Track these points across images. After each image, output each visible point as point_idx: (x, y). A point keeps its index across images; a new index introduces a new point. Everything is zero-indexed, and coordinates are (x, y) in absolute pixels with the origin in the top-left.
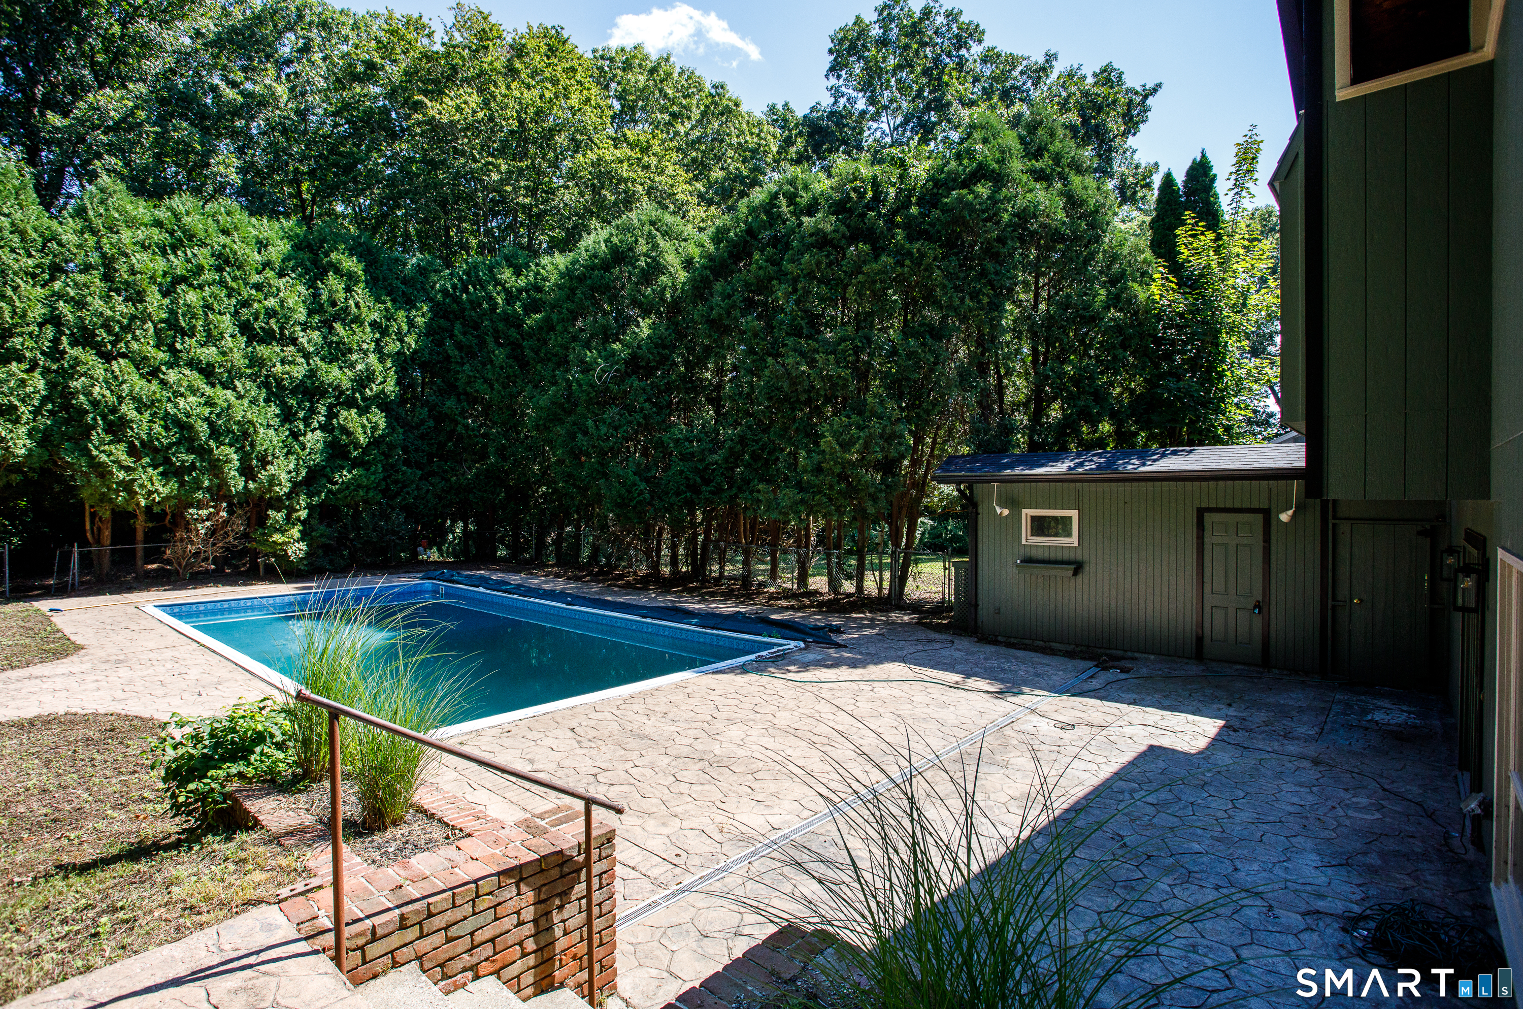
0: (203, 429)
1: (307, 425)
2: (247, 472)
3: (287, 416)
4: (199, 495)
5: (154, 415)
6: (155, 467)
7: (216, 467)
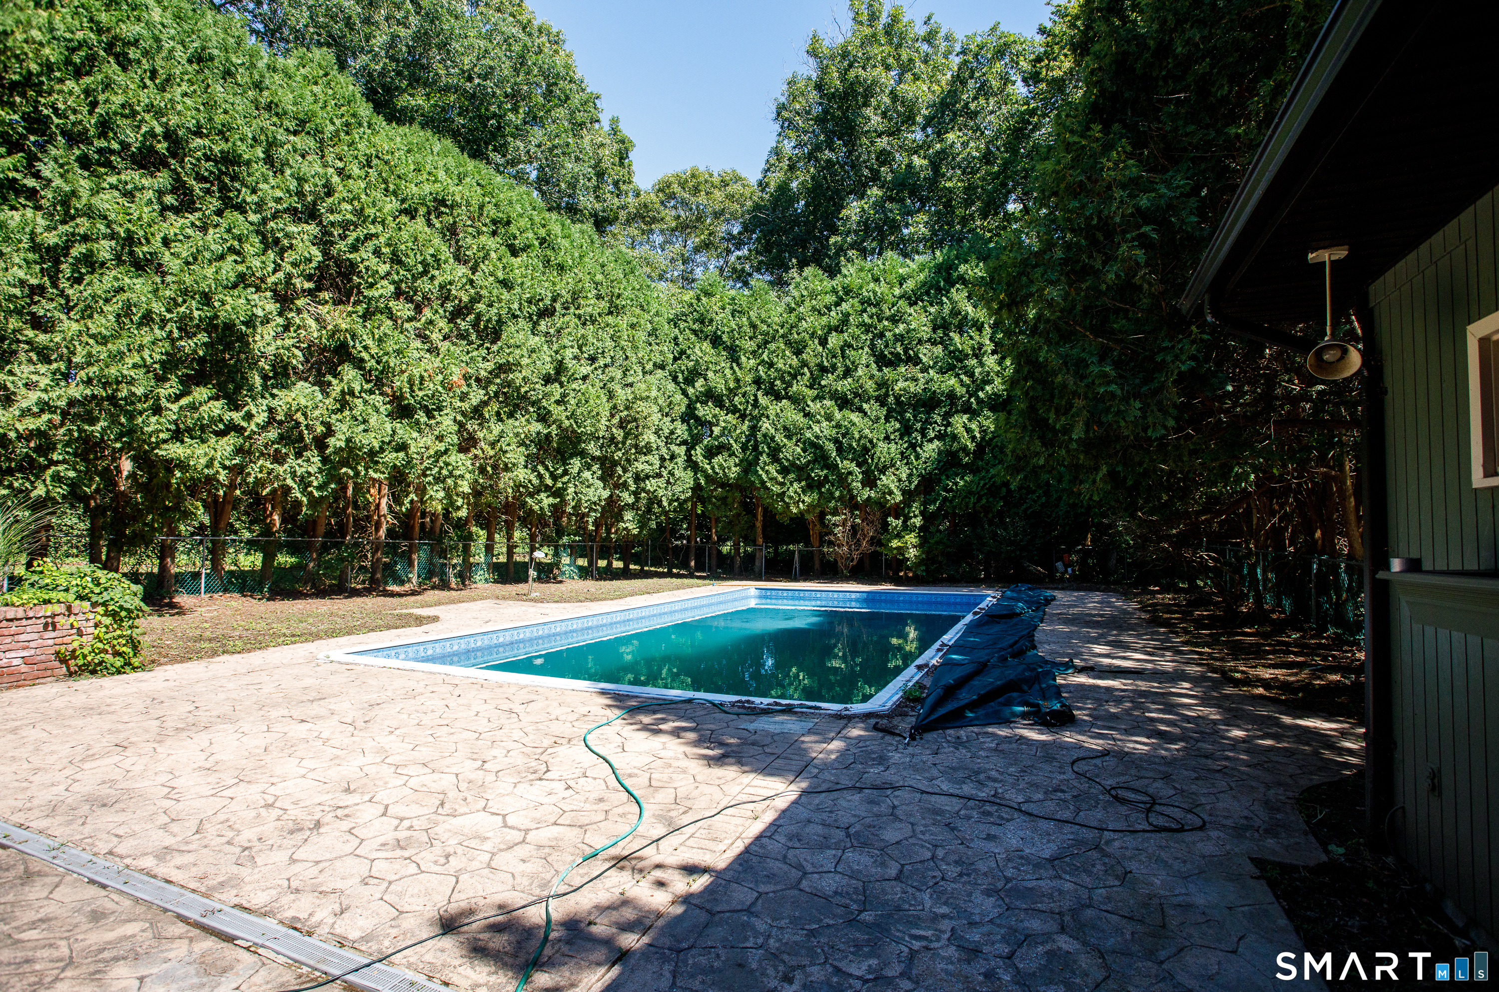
0: (830, 447)
1: (924, 435)
2: (870, 481)
3: (906, 430)
4: (832, 504)
5: (798, 441)
6: (800, 481)
7: (843, 480)
